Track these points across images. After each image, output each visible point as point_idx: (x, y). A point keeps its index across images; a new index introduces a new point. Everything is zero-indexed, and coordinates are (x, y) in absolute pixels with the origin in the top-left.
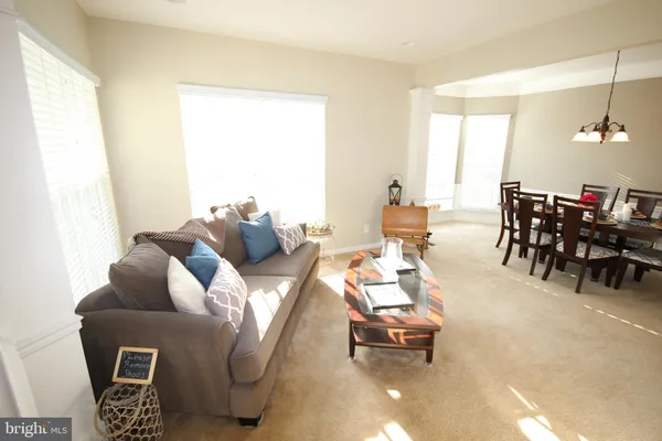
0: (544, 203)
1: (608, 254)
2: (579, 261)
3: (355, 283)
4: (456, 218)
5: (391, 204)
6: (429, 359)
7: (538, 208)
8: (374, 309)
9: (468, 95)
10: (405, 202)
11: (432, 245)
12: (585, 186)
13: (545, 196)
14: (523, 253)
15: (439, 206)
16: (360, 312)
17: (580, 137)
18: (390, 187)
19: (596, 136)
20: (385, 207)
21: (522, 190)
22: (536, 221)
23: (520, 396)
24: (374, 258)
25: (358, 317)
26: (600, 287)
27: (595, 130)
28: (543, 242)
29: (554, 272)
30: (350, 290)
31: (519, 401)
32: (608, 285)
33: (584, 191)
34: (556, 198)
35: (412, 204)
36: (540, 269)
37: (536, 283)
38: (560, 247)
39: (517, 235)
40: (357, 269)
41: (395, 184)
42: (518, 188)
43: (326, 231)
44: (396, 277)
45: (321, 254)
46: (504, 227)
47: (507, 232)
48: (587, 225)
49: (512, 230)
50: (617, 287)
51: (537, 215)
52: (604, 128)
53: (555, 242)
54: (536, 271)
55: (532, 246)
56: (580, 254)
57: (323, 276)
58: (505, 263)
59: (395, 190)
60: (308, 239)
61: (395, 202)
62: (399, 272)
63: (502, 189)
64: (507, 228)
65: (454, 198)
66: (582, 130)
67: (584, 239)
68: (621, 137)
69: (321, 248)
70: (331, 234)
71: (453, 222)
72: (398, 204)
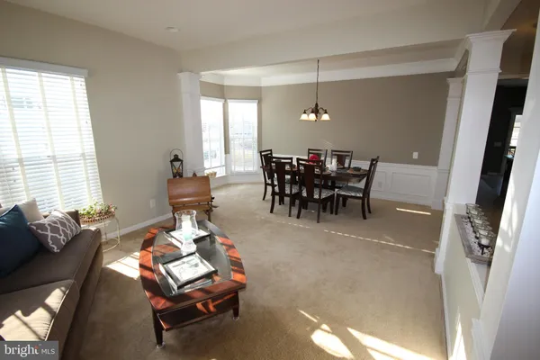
0: (291, 164)
1: (330, 193)
2: (316, 201)
3: (151, 264)
4: (230, 182)
5: (175, 176)
6: (236, 314)
7: (287, 167)
8: (179, 288)
9: (226, 83)
10: (188, 173)
11: (215, 207)
12: (309, 150)
13: (291, 159)
14: (281, 202)
15: (215, 173)
16: (163, 296)
17: (304, 117)
18: (172, 161)
19: (312, 117)
20: (169, 181)
21: (274, 155)
22: (288, 177)
23: (307, 315)
24: (167, 232)
25: (162, 304)
26: (327, 215)
27: (312, 112)
28: (293, 191)
29: (303, 211)
30: (147, 274)
31: (308, 319)
32: (332, 213)
33: (309, 153)
34: (298, 160)
35: (195, 175)
36: (295, 211)
37: (294, 222)
38: (305, 194)
39: (277, 189)
40: (151, 249)
41: (176, 159)
42: (271, 154)
43: (107, 214)
44: (193, 248)
45: (104, 239)
46: (266, 184)
47: (269, 188)
48: (318, 176)
49: (273, 186)
50: (336, 214)
51: (288, 173)
52: (316, 111)
53: (301, 191)
54: (292, 213)
55: (287, 195)
56: (316, 196)
57: (109, 263)
58: (272, 212)
59: (177, 164)
60: (84, 226)
61: (178, 175)
62: (196, 241)
63: (261, 156)
64: (269, 184)
65: (226, 165)
66: (305, 113)
67: (316, 186)
68: (325, 117)
69: (103, 233)
70: (113, 216)
71: (228, 185)
72: (181, 176)
